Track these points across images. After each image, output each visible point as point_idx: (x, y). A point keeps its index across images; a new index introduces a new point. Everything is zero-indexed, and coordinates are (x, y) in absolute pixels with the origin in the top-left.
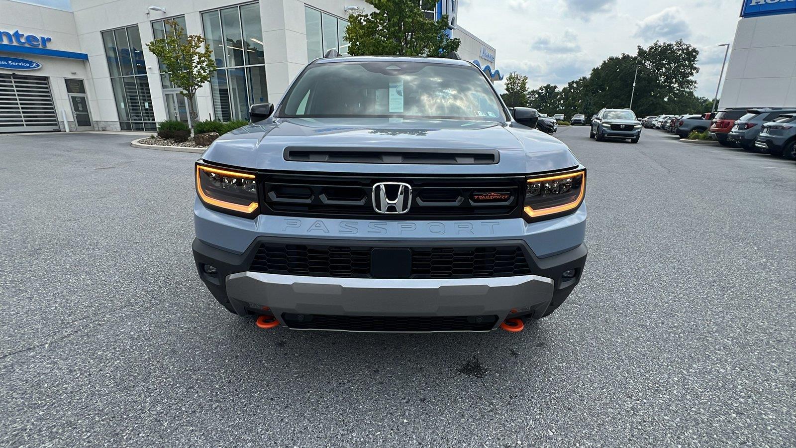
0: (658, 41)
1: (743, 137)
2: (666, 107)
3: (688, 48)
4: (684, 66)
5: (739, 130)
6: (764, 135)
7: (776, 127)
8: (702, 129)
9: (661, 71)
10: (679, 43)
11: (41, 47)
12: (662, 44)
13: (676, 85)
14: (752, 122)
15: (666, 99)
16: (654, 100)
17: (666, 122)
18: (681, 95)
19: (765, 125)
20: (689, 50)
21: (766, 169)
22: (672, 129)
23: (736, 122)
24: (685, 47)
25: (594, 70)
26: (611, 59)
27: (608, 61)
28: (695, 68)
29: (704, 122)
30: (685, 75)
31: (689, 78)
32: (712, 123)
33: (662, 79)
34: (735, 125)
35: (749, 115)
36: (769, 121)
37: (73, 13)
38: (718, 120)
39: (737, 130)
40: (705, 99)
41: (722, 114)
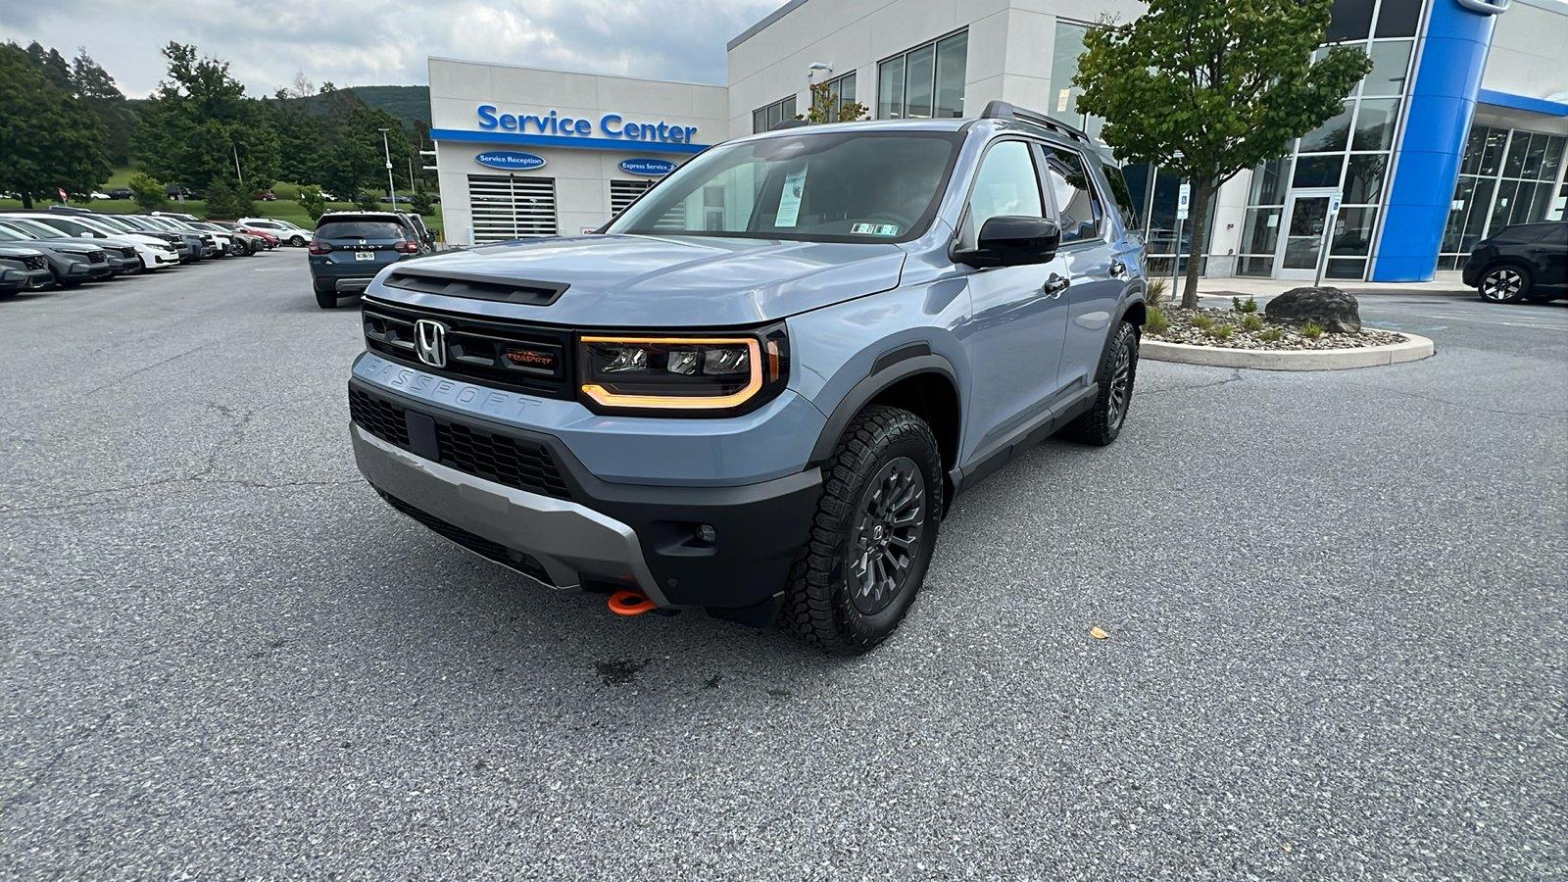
11: (683, 142)
37: (727, 89)
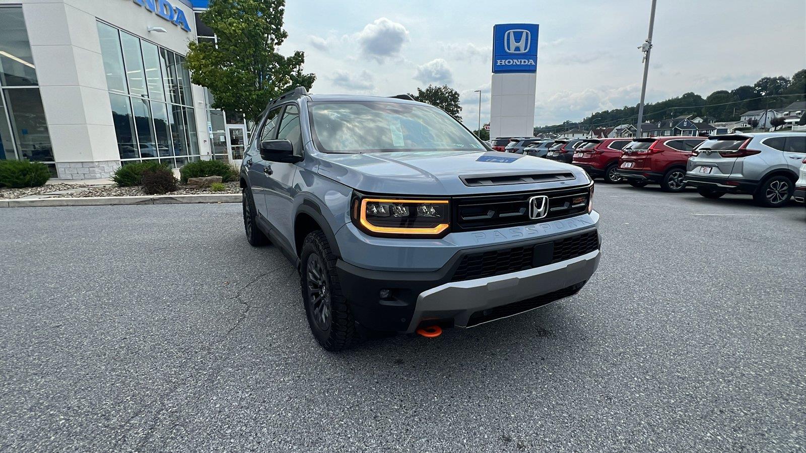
0: (431, 85)
3: (451, 92)
4: (452, 105)
10: (445, 88)
12: (434, 88)
14: (516, 147)
19: (525, 149)
20: (453, 93)
23: (506, 148)
24: (450, 91)
28: (459, 107)
34: (506, 150)
35: (512, 143)
36: (526, 146)
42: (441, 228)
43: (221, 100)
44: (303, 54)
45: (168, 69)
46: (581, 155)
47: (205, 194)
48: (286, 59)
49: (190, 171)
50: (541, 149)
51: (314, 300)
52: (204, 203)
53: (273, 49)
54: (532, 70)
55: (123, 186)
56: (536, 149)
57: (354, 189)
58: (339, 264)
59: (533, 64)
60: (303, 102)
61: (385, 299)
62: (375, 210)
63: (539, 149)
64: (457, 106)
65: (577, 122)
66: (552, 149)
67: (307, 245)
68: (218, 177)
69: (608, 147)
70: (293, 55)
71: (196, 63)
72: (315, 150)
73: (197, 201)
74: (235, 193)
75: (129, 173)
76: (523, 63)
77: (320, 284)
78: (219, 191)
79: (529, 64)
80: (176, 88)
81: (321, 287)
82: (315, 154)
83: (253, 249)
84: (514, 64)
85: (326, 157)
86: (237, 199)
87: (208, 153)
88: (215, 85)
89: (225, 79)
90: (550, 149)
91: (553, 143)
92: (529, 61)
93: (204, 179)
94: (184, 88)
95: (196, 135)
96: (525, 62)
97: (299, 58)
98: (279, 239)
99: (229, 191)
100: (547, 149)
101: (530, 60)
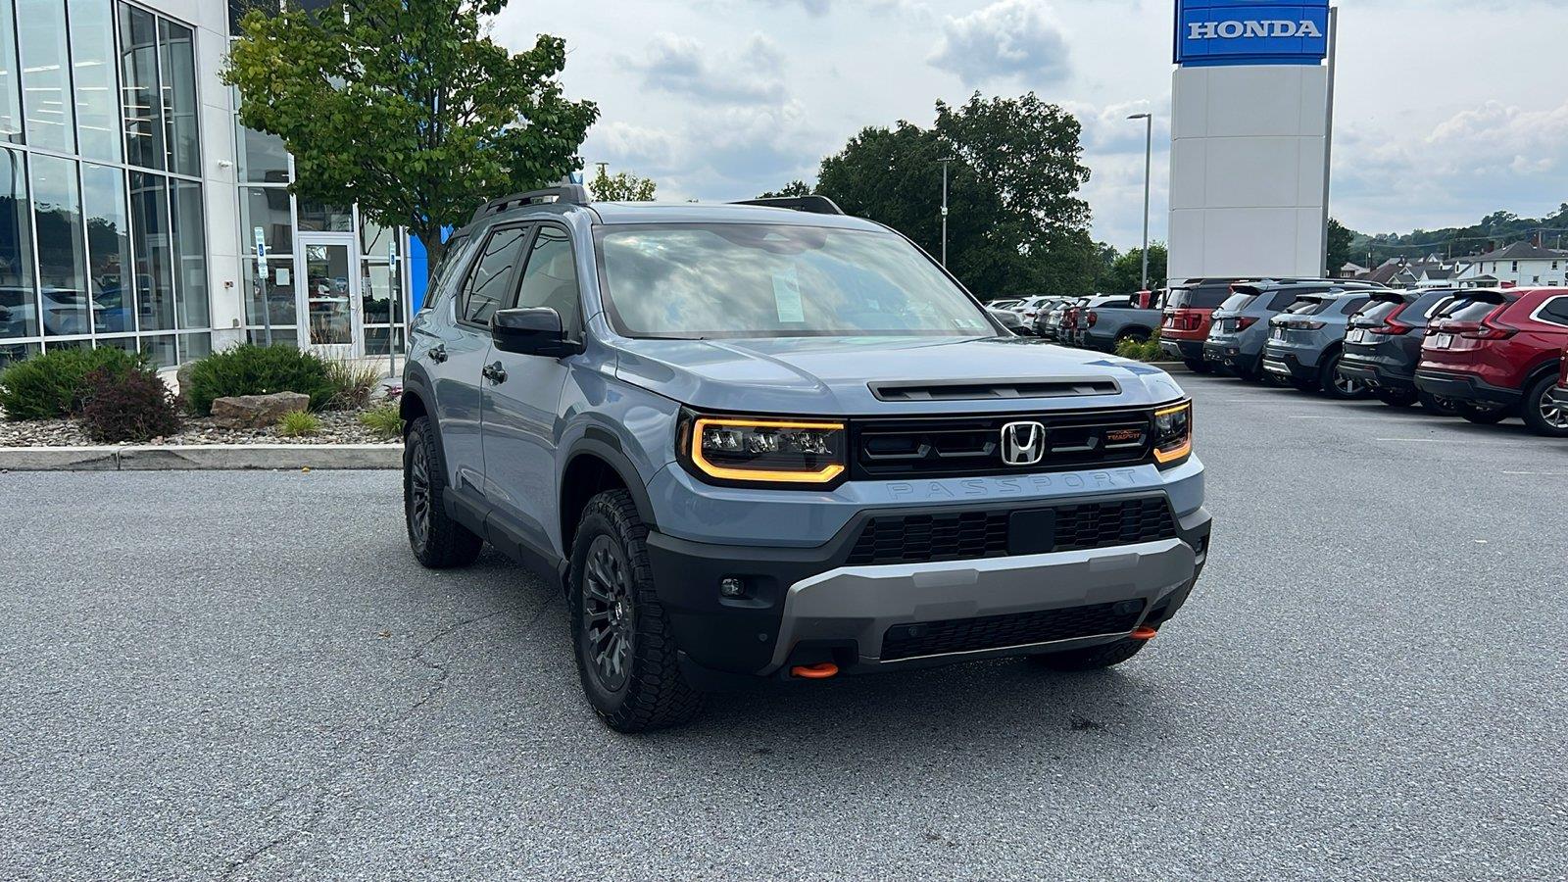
0: (977, 93)
1: (1237, 350)
2: (1028, 272)
3: (1053, 114)
4: (1052, 161)
5: (1225, 333)
6: (1278, 344)
7: (1296, 325)
8: (1141, 332)
9: (1000, 173)
10: (1029, 102)
12: (991, 102)
13: (1041, 214)
14: (1248, 313)
15: (1024, 249)
16: (998, 255)
17: (1045, 315)
18: (1056, 238)
19: (1276, 319)
20: (1056, 119)
21: (1302, 421)
22: (1071, 333)
23: (1216, 314)
24: (1046, 112)
25: (827, 164)
26: (869, 135)
27: (861, 138)
28: (1080, 169)
29: (1138, 314)
30: (1059, 187)
31: (1070, 195)
32: (1165, 317)
33: (1006, 196)
34: (1214, 320)
35: (1237, 298)
36: (1280, 311)
38: (1175, 310)
39: (1220, 333)
40: (1106, 248)
41: (1180, 296)
42: (831, 472)
43: (322, 174)
44: (561, 46)
45: (128, 58)
46: (1445, 341)
47: (263, 444)
48: (510, 57)
49: (218, 377)
50: (1329, 320)
51: (596, 636)
52: (263, 469)
53: (475, 29)
54: (1313, 52)
55: (21, 419)
56: (1312, 319)
57: (683, 404)
58: (652, 539)
59: (1315, 33)
60: (581, 222)
61: (733, 597)
62: (718, 440)
63: (1324, 320)
64: (1071, 166)
65: (1538, 217)
66: (1359, 319)
67: (588, 518)
68: (297, 395)
69: (1533, 316)
70: (531, 47)
71: (259, 69)
72: (609, 332)
73: (242, 464)
74: (348, 441)
75: (42, 381)
76: (1277, 33)
77: (612, 599)
78: (302, 435)
79: (1300, 34)
80: (157, 116)
81: (613, 606)
82: (609, 339)
83: (430, 573)
84: (1249, 34)
85: (630, 346)
86: (357, 458)
87: (236, 322)
88: (306, 130)
89: (337, 117)
90: (1353, 321)
91: (1364, 301)
92: (1299, 26)
93: (259, 399)
94: (173, 118)
95: (202, 266)
96: (1285, 28)
97: (550, 54)
98: (515, 530)
99: (330, 437)
100: (1344, 321)
101: (1305, 23)
